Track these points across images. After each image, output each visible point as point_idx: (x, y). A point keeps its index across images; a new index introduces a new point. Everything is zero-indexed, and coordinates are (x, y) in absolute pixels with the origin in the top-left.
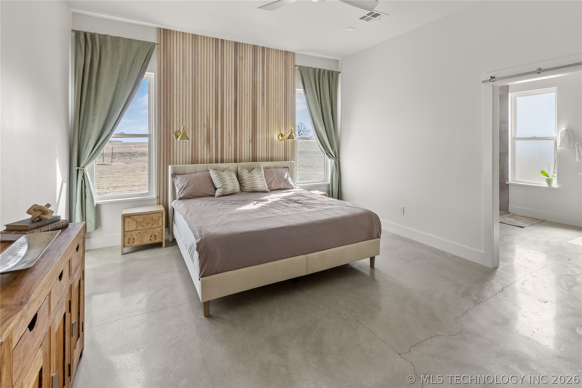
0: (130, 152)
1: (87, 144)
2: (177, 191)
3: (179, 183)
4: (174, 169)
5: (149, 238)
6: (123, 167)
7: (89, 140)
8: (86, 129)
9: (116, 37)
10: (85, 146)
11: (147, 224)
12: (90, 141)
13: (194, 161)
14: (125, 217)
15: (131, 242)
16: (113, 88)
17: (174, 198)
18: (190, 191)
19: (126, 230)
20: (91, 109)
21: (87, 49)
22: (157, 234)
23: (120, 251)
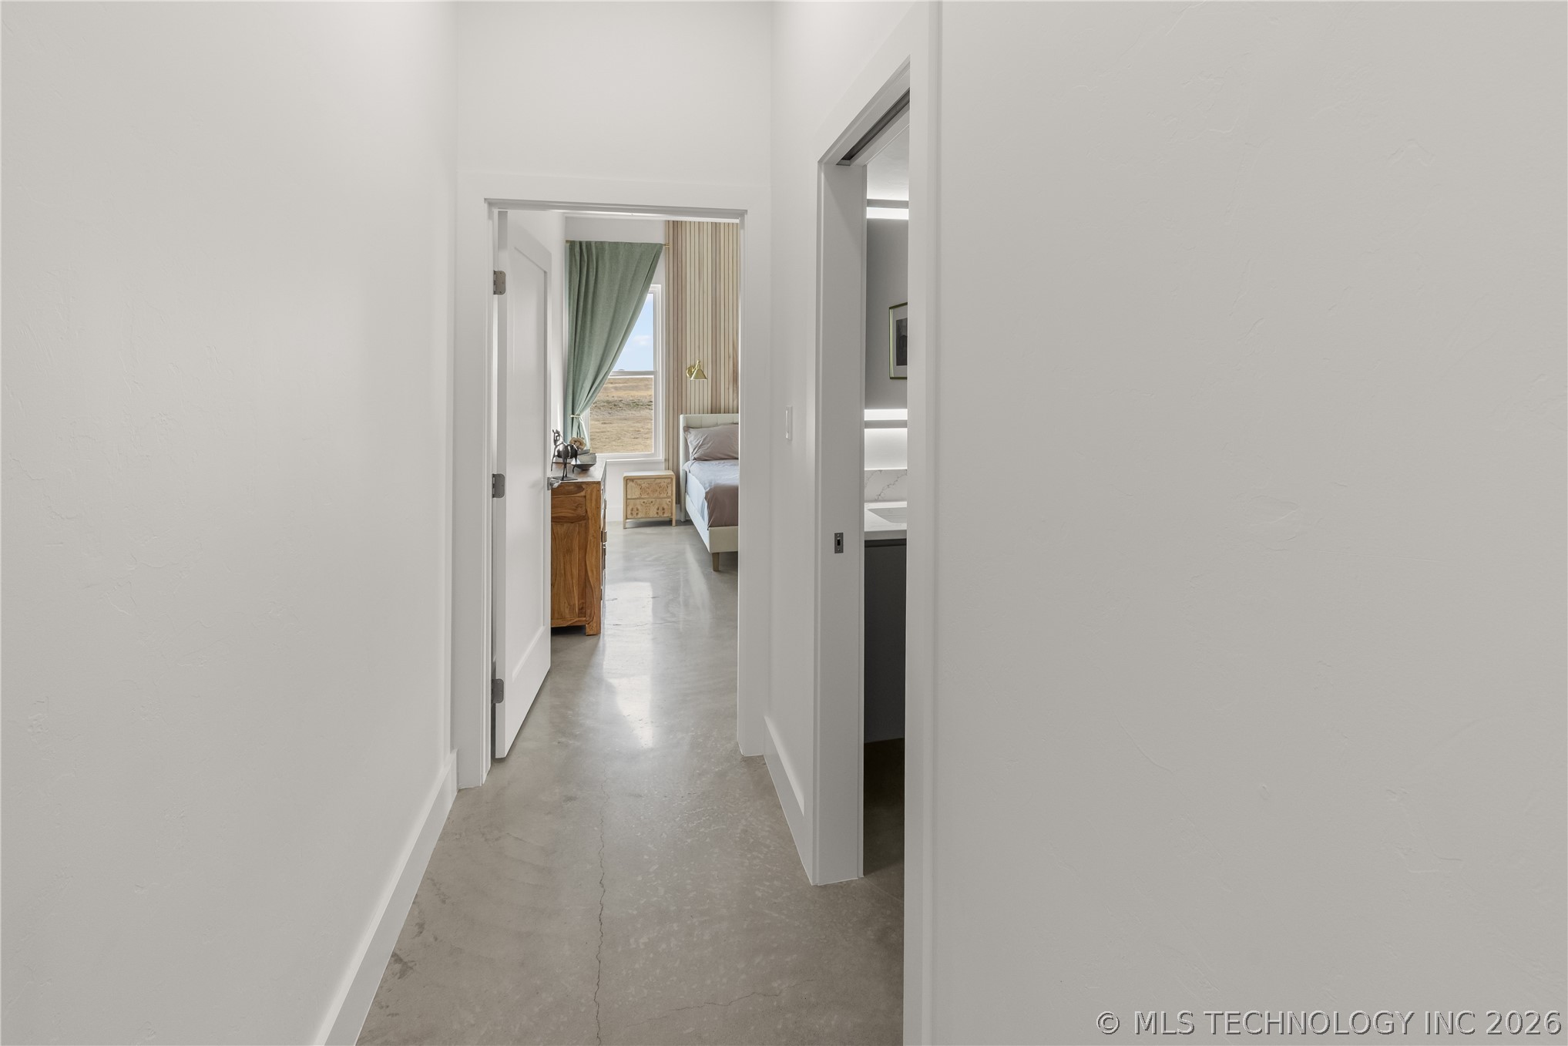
0: (610, 399)
1: (582, 386)
2: (691, 450)
3: (694, 439)
4: (686, 420)
5: (656, 510)
6: (598, 430)
7: (584, 380)
8: (581, 366)
9: (615, 243)
10: (579, 388)
11: (654, 491)
12: (586, 381)
13: (715, 410)
14: (627, 480)
15: (635, 513)
16: (612, 310)
17: (687, 459)
18: (708, 451)
19: (629, 497)
20: (587, 340)
21: (583, 263)
22: (665, 507)
23: (622, 526)
